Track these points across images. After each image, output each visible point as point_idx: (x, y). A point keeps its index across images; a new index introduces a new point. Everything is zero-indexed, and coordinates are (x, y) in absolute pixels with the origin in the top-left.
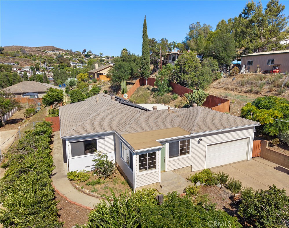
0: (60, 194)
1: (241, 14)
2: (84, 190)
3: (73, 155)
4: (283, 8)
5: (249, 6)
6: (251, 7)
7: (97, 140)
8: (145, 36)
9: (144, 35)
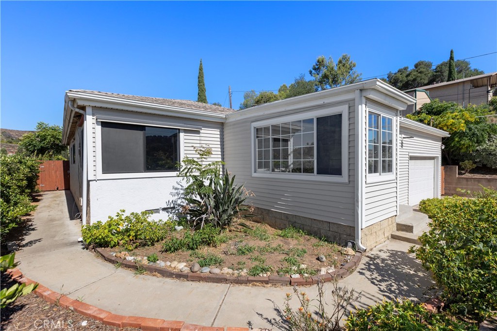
0: (45, 294)
1: (312, 70)
2: (161, 264)
3: (108, 168)
4: (354, 66)
5: (321, 60)
6: (323, 61)
7: (182, 135)
8: (202, 84)
9: (199, 82)
